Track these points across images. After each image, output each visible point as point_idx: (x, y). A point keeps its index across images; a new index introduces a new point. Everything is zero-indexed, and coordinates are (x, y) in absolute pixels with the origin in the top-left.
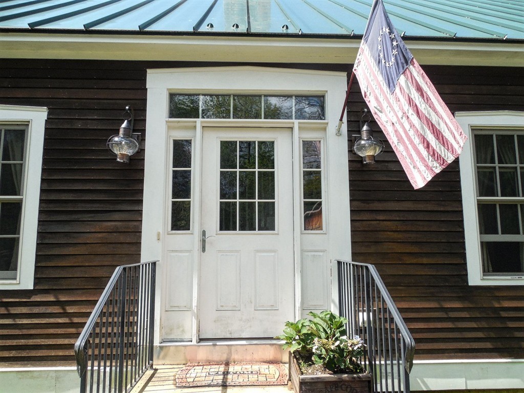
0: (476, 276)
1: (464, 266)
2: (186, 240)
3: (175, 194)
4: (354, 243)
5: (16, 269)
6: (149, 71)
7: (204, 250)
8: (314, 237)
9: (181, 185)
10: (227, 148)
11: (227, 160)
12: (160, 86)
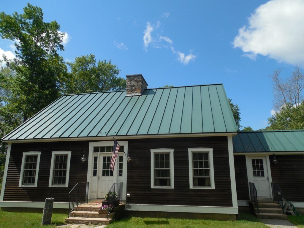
0: (152, 186)
1: (150, 184)
2: (96, 178)
3: (94, 168)
4: (127, 179)
5: (65, 183)
6: (90, 143)
7: (99, 180)
8: (120, 177)
9: (95, 166)
10: (105, 158)
11: (104, 161)
12: (92, 146)
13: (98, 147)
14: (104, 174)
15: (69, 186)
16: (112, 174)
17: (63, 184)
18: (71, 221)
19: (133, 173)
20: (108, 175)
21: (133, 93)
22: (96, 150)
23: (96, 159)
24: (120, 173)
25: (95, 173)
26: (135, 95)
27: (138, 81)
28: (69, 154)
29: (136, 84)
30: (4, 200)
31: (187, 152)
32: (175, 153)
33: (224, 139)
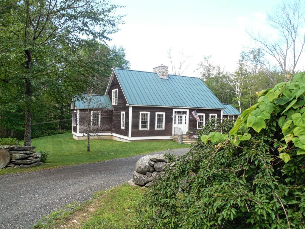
2: (176, 125)
4: (189, 125)
5: (163, 128)
8: (186, 125)
9: (175, 120)
10: (179, 116)
12: (174, 110)
13: (176, 111)
14: (179, 124)
15: (165, 129)
16: (182, 124)
19: (191, 123)
20: (180, 124)
21: (164, 77)
23: (175, 116)
24: (185, 123)
25: (175, 123)
28: (164, 113)
29: (166, 72)
30: (132, 136)
31: (209, 115)
32: (205, 115)
33: (220, 111)
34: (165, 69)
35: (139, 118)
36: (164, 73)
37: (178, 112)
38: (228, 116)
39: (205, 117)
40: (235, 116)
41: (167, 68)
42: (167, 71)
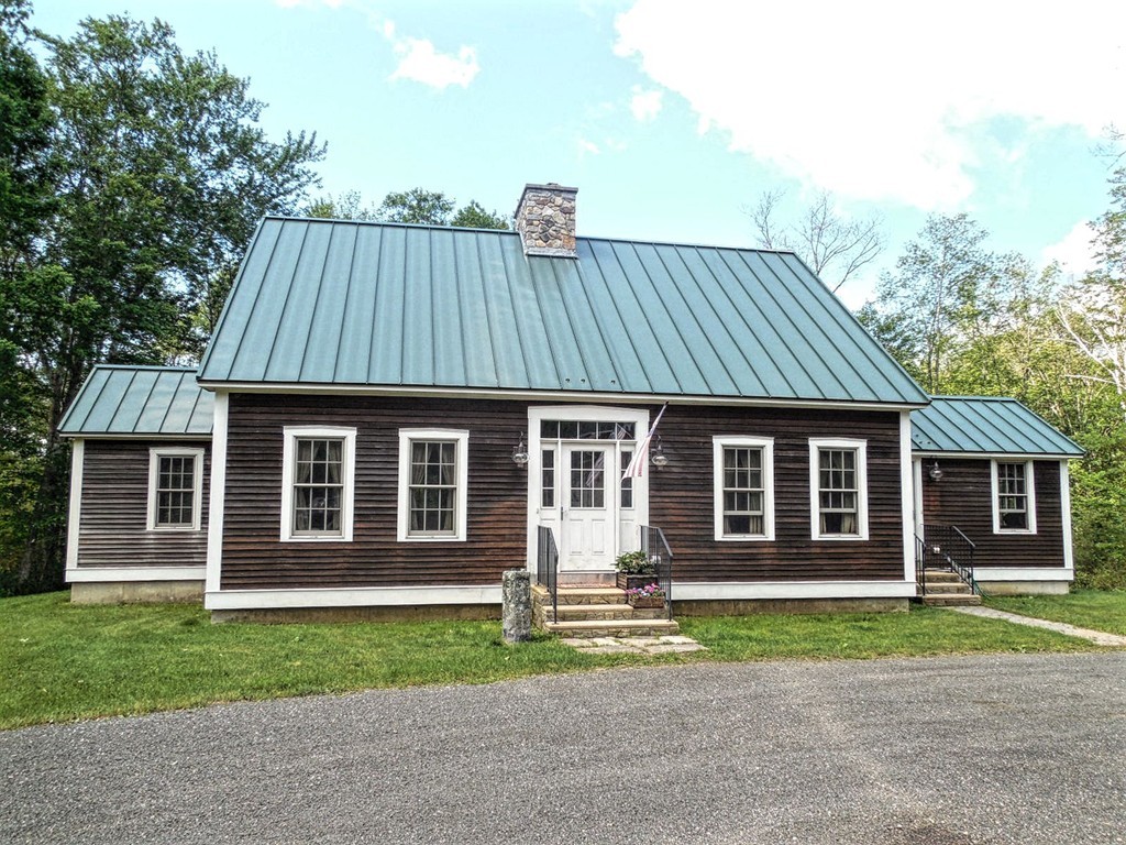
0: (719, 535)
1: (712, 529)
2: (551, 513)
3: (545, 485)
4: (650, 515)
5: (455, 529)
6: (529, 407)
7: (562, 519)
8: (627, 512)
9: (548, 478)
10: (575, 456)
11: (575, 463)
12: (535, 417)
13: (554, 423)
14: (575, 501)
15: (470, 535)
16: (599, 503)
17: (429, 532)
18: (569, 632)
19: (667, 500)
20: (587, 504)
21: (550, 245)
22: (549, 429)
23: (548, 458)
24: (626, 501)
25: (548, 499)
26: (557, 254)
27: (566, 210)
28: (462, 438)
29: (560, 219)
30: (224, 586)
31: (806, 448)
32: (777, 448)
33: (892, 419)
34: (559, 200)
35: (279, 469)
36: (549, 222)
37: (569, 430)
38: (986, 463)
39: (777, 460)
40: (1037, 463)
41: (571, 196)
42: (569, 212)
